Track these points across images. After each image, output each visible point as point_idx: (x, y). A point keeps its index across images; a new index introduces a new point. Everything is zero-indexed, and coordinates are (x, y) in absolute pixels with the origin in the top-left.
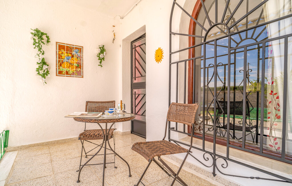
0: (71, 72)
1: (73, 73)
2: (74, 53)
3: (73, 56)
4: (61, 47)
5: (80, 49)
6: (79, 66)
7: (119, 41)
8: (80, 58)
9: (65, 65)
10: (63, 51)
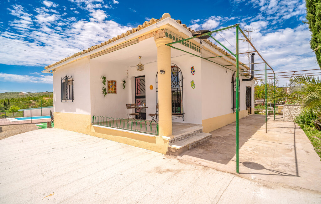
0: (112, 92)
1: (113, 93)
2: (113, 84)
3: (113, 85)
4: (109, 82)
5: (115, 82)
6: (115, 89)
7: (130, 77)
8: (115, 85)
9: (110, 89)
10: (110, 83)
